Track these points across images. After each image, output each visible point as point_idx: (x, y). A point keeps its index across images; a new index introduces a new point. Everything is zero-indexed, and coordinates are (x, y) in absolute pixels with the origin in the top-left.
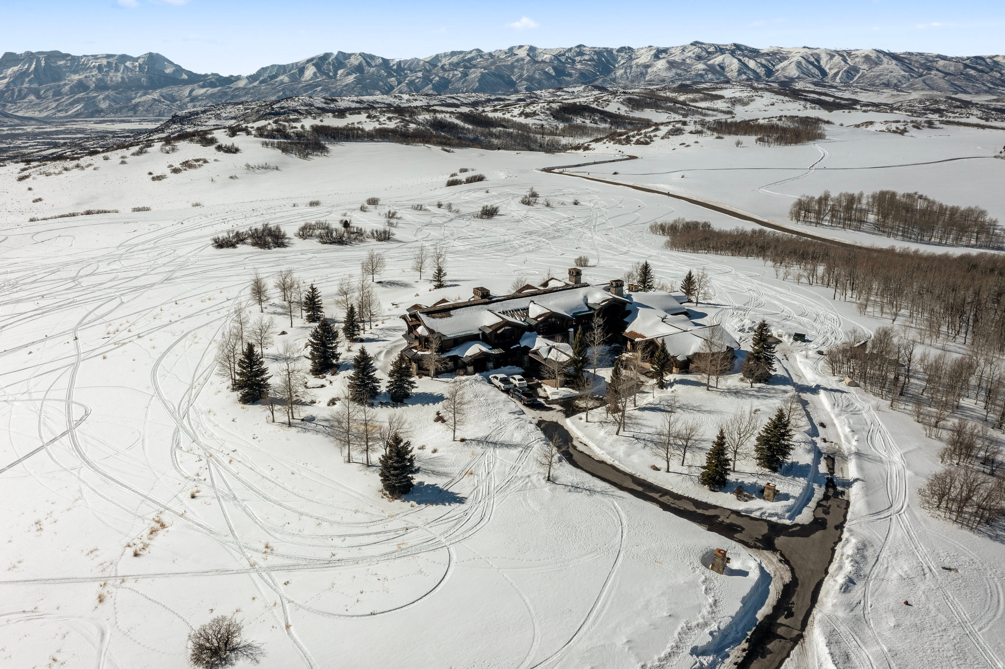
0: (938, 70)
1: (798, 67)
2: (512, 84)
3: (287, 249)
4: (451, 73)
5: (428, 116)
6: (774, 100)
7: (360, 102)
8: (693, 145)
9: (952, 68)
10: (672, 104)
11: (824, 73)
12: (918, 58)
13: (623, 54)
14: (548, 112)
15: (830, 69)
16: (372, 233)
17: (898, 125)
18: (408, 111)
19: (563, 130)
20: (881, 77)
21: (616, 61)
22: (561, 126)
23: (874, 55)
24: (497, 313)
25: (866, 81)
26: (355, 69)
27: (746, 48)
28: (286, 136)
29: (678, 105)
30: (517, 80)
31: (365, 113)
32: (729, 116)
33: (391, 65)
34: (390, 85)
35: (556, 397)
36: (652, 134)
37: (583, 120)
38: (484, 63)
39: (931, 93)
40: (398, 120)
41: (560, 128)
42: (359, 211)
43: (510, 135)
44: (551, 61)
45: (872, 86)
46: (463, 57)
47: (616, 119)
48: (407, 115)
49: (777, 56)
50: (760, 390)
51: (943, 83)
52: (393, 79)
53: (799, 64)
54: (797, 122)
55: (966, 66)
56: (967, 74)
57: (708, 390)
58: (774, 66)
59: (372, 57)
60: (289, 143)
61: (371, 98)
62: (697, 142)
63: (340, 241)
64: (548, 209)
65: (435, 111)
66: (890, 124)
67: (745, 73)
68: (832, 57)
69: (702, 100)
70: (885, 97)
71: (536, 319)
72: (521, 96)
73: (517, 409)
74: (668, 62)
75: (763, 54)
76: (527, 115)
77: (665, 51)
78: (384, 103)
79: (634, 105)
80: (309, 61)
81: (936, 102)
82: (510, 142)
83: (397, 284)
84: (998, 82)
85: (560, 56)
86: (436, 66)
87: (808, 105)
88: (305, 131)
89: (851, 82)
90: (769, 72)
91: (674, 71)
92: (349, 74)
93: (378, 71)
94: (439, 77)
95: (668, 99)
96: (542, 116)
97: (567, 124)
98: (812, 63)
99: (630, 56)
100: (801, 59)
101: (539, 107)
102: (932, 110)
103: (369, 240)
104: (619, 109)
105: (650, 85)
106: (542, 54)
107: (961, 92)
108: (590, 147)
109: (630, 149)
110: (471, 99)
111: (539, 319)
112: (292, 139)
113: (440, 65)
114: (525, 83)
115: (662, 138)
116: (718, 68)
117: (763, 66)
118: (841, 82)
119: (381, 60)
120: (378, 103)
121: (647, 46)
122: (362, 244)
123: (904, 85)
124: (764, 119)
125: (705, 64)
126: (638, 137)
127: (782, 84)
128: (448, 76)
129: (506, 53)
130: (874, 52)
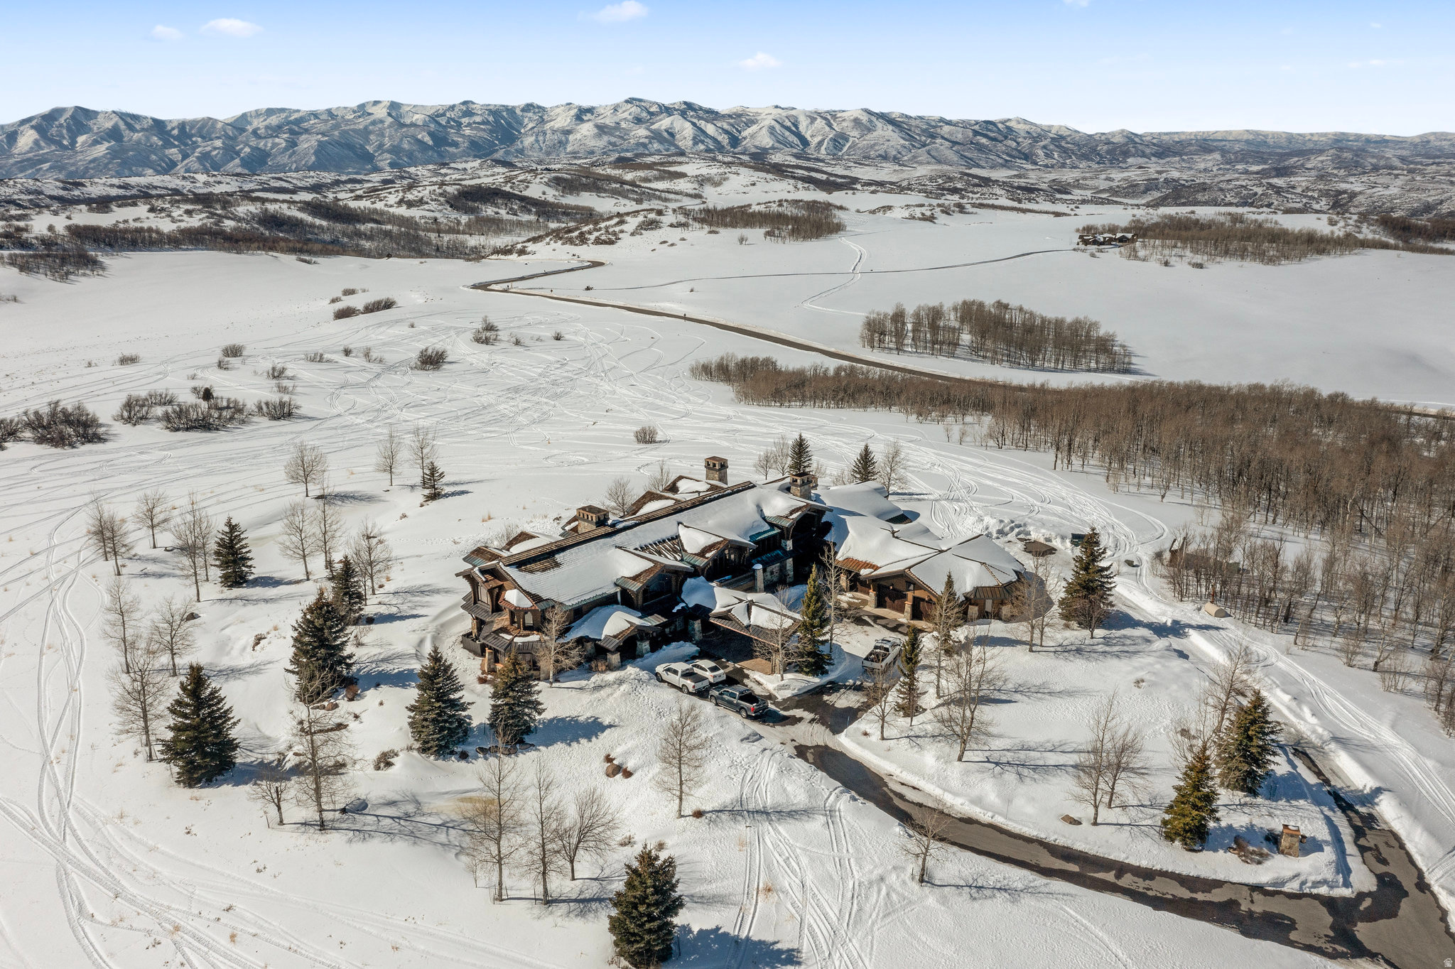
0: (943, 138)
1: (771, 133)
2: (369, 158)
3: (108, 445)
4: (270, 141)
5: (253, 208)
6: (755, 179)
7: (125, 187)
8: (680, 244)
9: (960, 136)
10: (618, 186)
11: (805, 142)
12: (917, 122)
13: (530, 114)
14: (442, 199)
15: (812, 136)
16: (260, 408)
17: (923, 210)
18: (218, 201)
19: (469, 225)
20: (877, 148)
21: (521, 124)
22: (464, 219)
23: (864, 118)
24: (632, 550)
25: (859, 152)
26: (107, 134)
27: (701, 109)
28: (24, 245)
29: (627, 187)
30: (375, 151)
31: (145, 203)
32: (698, 201)
33: (169, 128)
34: (170, 159)
35: (787, 694)
36: (617, 229)
37: (496, 210)
38: (322, 127)
39: (939, 167)
40: (204, 215)
41: (463, 222)
42: (216, 369)
43: (388, 234)
44: (425, 125)
45: (866, 159)
46: (287, 117)
47: (545, 209)
48: (218, 207)
49: (742, 119)
50: (1107, 641)
51: (951, 155)
52: (174, 150)
53: (772, 130)
54: (802, 208)
55: (976, 133)
56: (978, 144)
57: (1031, 650)
58: (740, 132)
59: (135, 117)
60: (31, 256)
61: (142, 181)
62: (683, 239)
63: (204, 425)
64: (518, 348)
65: (263, 201)
66: (912, 208)
67: (702, 142)
68: (813, 120)
69: (657, 179)
70: (886, 173)
71: (702, 553)
72: (386, 176)
73: (748, 732)
74: (597, 126)
75: (723, 116)
76: (410, 204)
77: (590, 110)
78: (167, 189)
79: (564, 187)
80: (23, 122)
81: (950, 179)
82: (389, 245)
83: (353, 497)
84: (1014, 153)
85: (437, 116)
86: (243, 130)
87: (800, 184)
88: (57, 236)
89: (840, 154)
90: (735, 141)
91: (606, 138)
92: (96, 142)
93: (148, 139)
94: (250, 146)
95: (609, 179)
96: (433, 205)
97: (472, 217)
98: (788, 128)
99: (541, 117)
100: (774, 123)
101: (427, 192)
102: (948, 190)
103: (255, 419)
104: (544, 193)
105: (575, 158)
106: (411, 114)
107: (974, 166)
108: (528, 250)
109: (589, 252)
110: (310, 180)
111: (708, 555)
112: (37, 249)
113: (250, 128)
114: (389, 156)
115: (632, 234)
116: (665, 134)
117: (726, 132)
118: (828, 154)
119: (150, 121)
120: (156, 188)
121: (564, 103)
122: (246, 428)
123: (906, 158)
124: (759, 204)
125: (648, 129)
126: (596, 234)
127: (753, 156)
128: (265, 145)
129: (354, 112)
130: (865, 114)
